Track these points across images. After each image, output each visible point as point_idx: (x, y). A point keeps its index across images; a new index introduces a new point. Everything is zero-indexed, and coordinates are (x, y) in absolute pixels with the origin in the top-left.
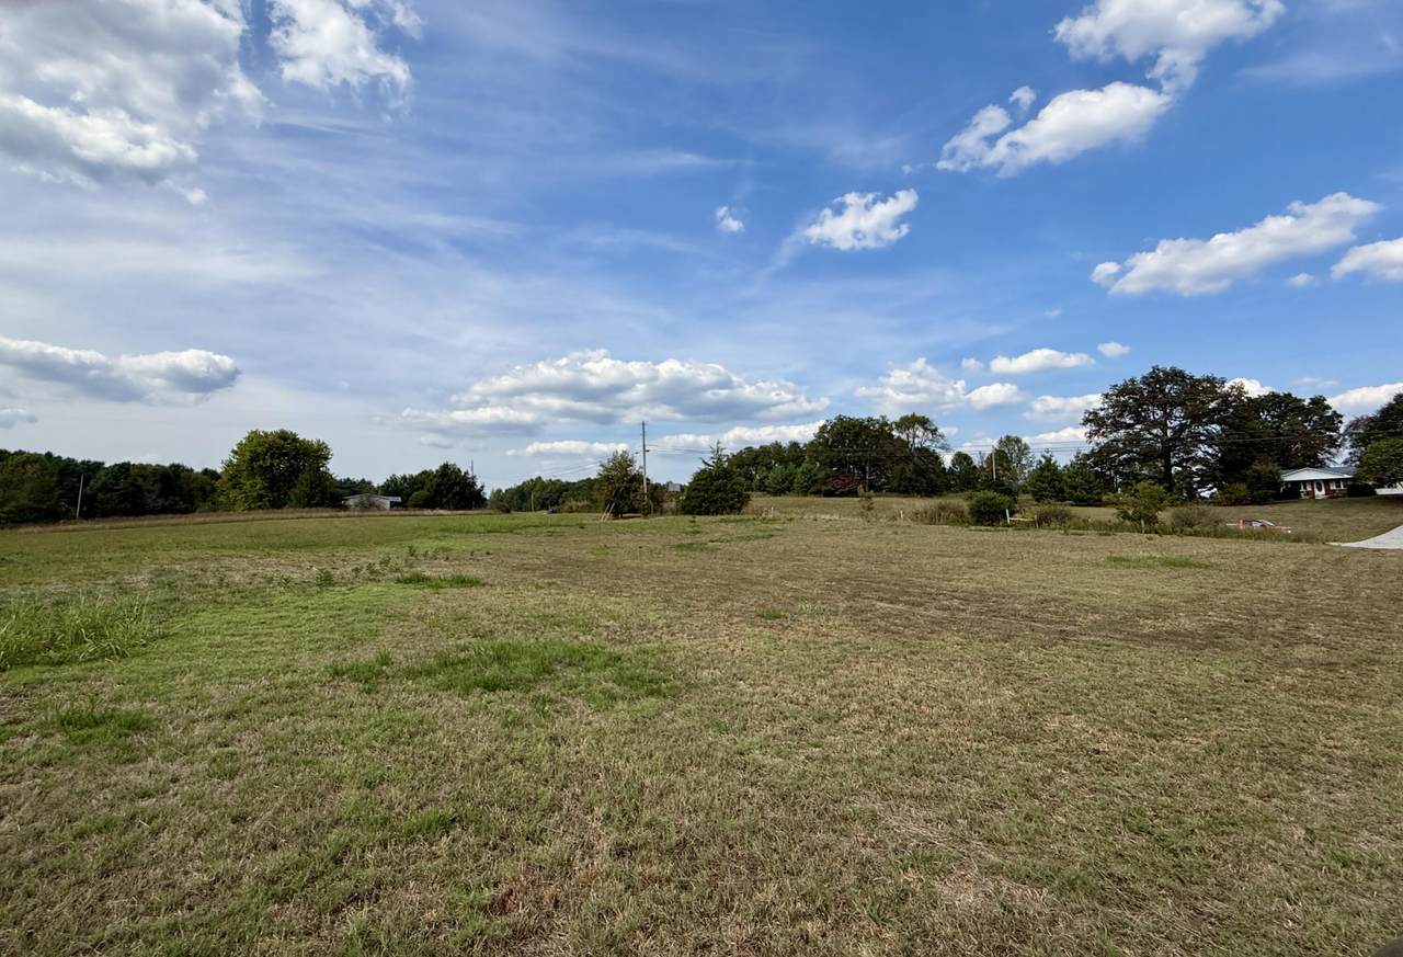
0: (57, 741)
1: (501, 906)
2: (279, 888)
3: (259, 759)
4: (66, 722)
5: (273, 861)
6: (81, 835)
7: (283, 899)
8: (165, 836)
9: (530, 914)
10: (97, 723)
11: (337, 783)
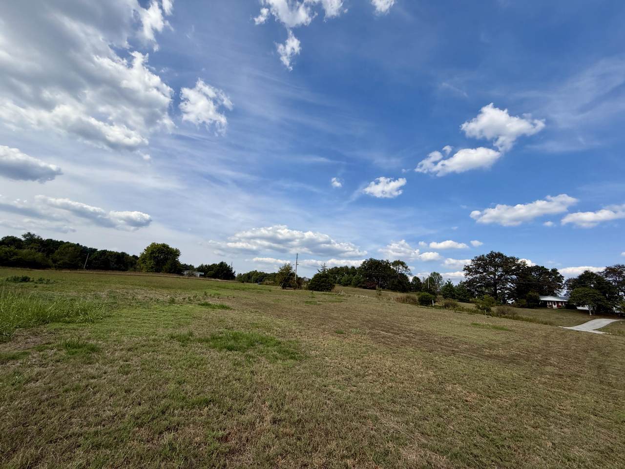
0: (63, 353)
1: (225, 439)
2: (139, 421)
3: (139, 368)
4: (68, 346)
5: (138, 410)
6: (66, 391)
7: (140, 426)
8: (98, 395)
9: (237, 443)
10: (80, 347)
11: (167, 381)
